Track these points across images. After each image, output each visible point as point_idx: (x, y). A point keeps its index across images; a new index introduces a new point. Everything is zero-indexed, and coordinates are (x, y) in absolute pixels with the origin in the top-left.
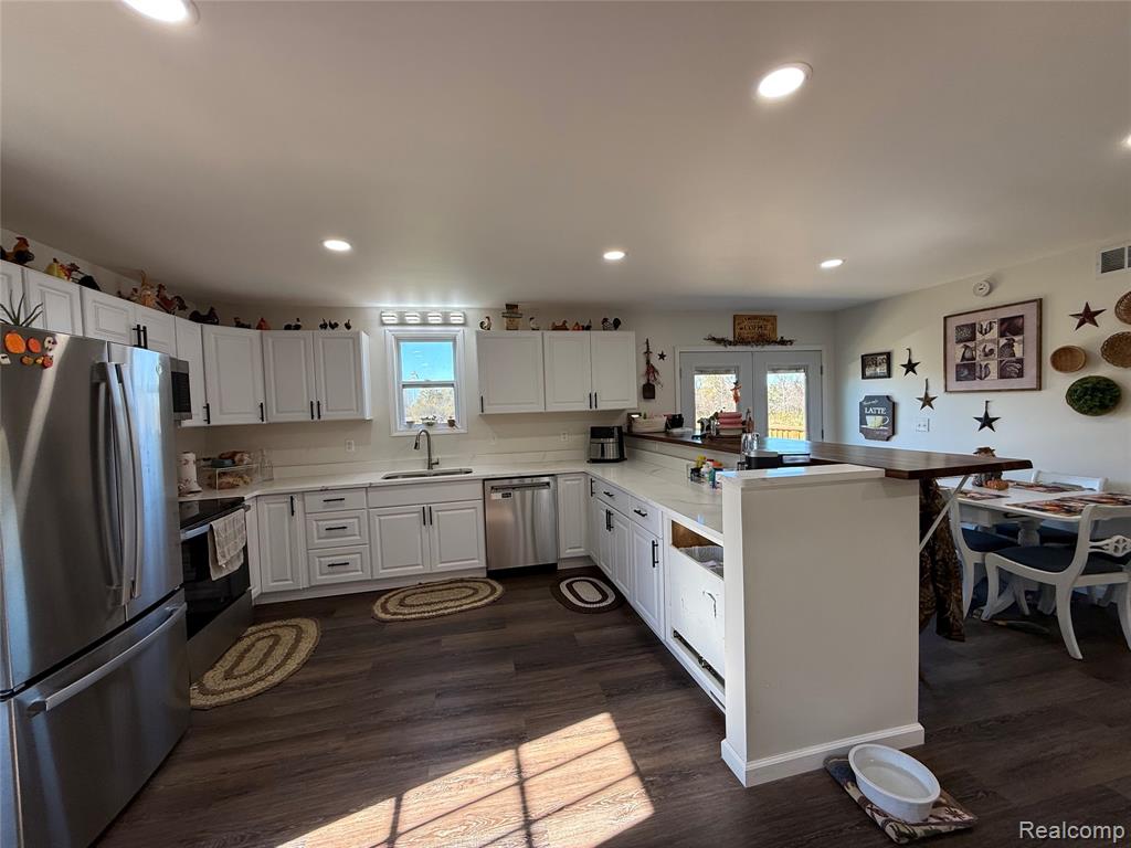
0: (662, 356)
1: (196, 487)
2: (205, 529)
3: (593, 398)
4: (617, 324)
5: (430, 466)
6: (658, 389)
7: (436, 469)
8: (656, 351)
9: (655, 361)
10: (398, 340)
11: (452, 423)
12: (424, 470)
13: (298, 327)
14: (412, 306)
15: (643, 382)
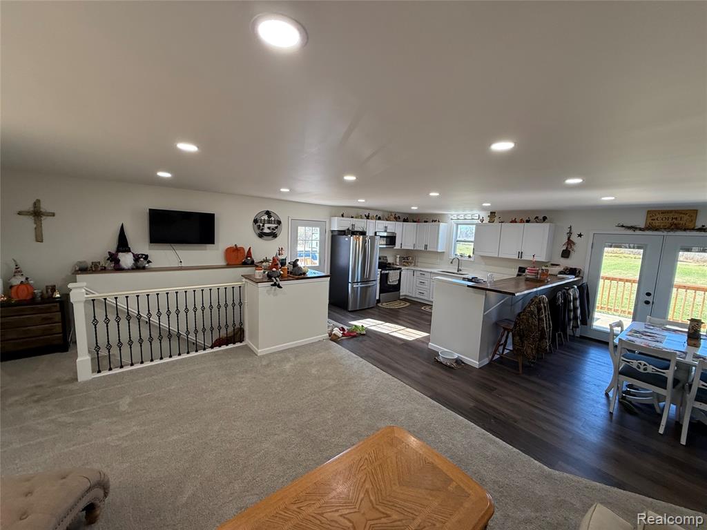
0: (580, 235)
1: (398, 264)
2: (387, 272)
3: (521, 254)
4: (545, 219)
5: (458, 271)
6: (572, 253)
7: (460, 272)
8: (575, 233)
9: (574, 238)
10: (457, 224)
11: (470, 257)
12: (456, 272)
13: (427, 222)
14: (462, 214)
15: (564, 248)
